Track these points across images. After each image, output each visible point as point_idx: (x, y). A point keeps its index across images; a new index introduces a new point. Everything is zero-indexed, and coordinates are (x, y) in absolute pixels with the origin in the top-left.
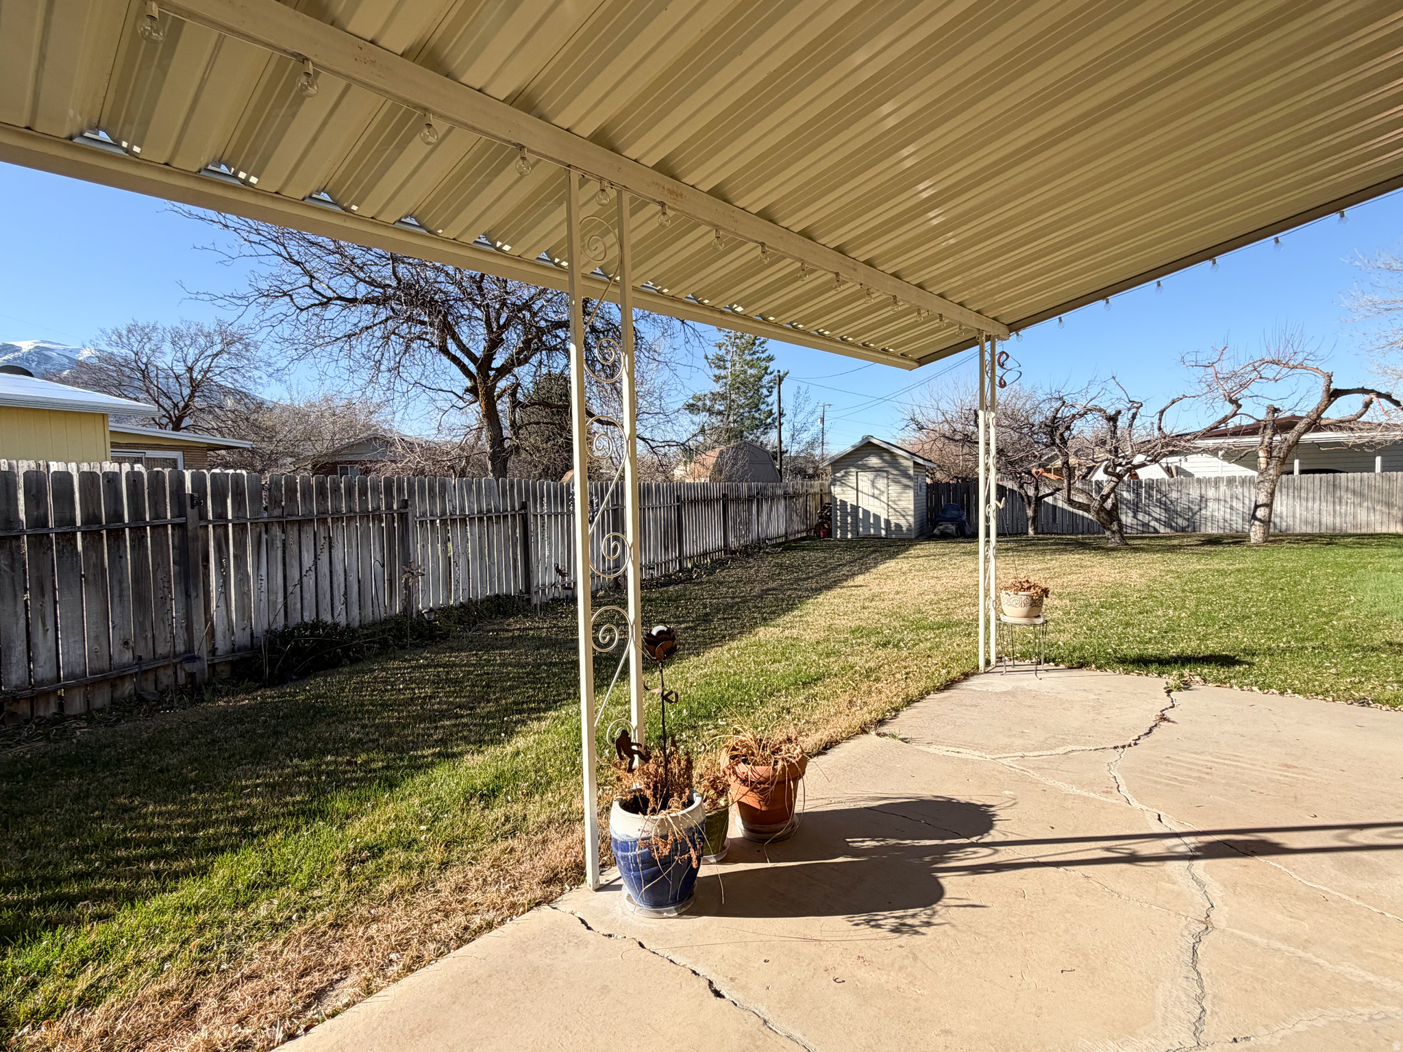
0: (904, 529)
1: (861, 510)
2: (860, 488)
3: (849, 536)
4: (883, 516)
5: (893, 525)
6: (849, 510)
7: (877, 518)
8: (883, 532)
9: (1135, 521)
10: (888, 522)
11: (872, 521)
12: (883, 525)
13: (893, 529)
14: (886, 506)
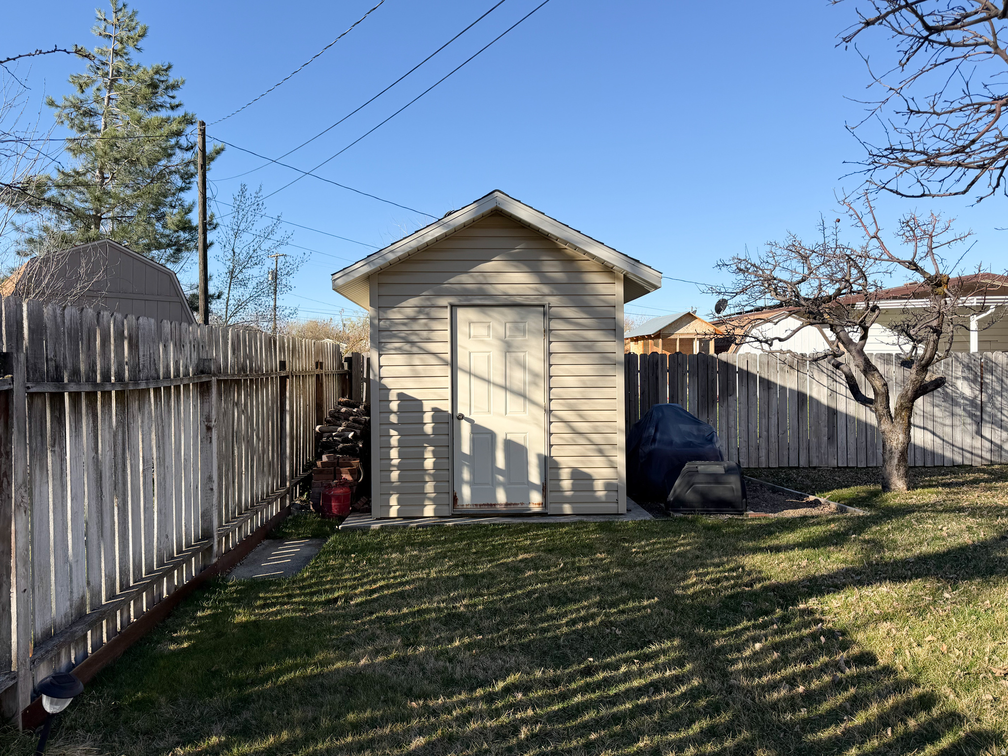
0: (599, 485)
1: (465, 427)
2: (462, 360)
3: (429, 511)
4: (536, 447)
5: (565, 474)
6: (428, 429)
7: (515, 451)
8: (536, 498)
9: (977, 442)
10: (548, 465)
11: (500, 461)
12: (534, 476)
13: (566, 484)
14: (541, 415)
